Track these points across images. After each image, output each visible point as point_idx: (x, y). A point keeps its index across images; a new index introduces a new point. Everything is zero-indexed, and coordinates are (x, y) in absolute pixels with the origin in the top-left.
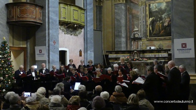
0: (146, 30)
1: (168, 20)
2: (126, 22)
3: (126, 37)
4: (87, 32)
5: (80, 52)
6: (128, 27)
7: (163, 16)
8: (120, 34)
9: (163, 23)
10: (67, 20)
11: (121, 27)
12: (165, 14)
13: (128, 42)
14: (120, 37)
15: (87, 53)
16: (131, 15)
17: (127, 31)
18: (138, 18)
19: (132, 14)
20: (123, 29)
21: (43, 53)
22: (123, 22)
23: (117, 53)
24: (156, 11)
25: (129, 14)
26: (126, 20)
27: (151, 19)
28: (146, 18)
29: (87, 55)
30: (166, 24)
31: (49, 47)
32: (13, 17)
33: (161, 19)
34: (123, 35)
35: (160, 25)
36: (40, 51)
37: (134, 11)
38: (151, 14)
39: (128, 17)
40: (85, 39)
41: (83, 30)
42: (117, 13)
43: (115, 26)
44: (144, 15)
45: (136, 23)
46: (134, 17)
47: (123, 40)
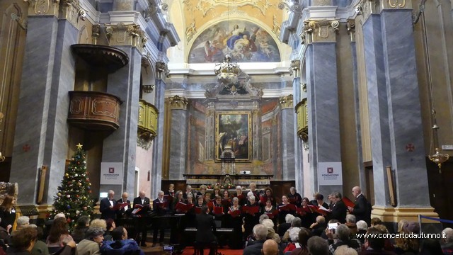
0: (215, 149)
1: (243, 137)
2: (187, 136)
3: (186, 156)
4: (157, 145)
5: (149, 173)
6: (189, 143)
7: (238, 132)
8: (178, 151)
9: (237, 141)
10: (144, 126)
11: (179, 142)
12: (240, 130)
13: (189, 162)
14: (177, 155)
15: (156, 176)
16: (194, 127)
17: (187, 148)
18: (203, 132)
19: (196, 126)
20: (182, 145)
21: (115, 173)
22: (183, 134)
23: (199, 178)
24: (229, 125)
25: (191, 124)
26: (187, 132)
27: (221, 134)
28: (214, 133)
29: (156, 179)
30: (241, 142)
31: (126, 163)
32: (82, 113)
33: (235, 135)
34: (182, 153)
35: (234, 143)
36: (112, 170)
37: (198, 122)
38: (222, 128)
39: (190, 128)
40: (155, 156)
41: (152, 142)
42: (175, 121)
43: (171, 140)
44: (212, 128)
45: (200, 137)
46: (200, 130)
47: (182, 160)
